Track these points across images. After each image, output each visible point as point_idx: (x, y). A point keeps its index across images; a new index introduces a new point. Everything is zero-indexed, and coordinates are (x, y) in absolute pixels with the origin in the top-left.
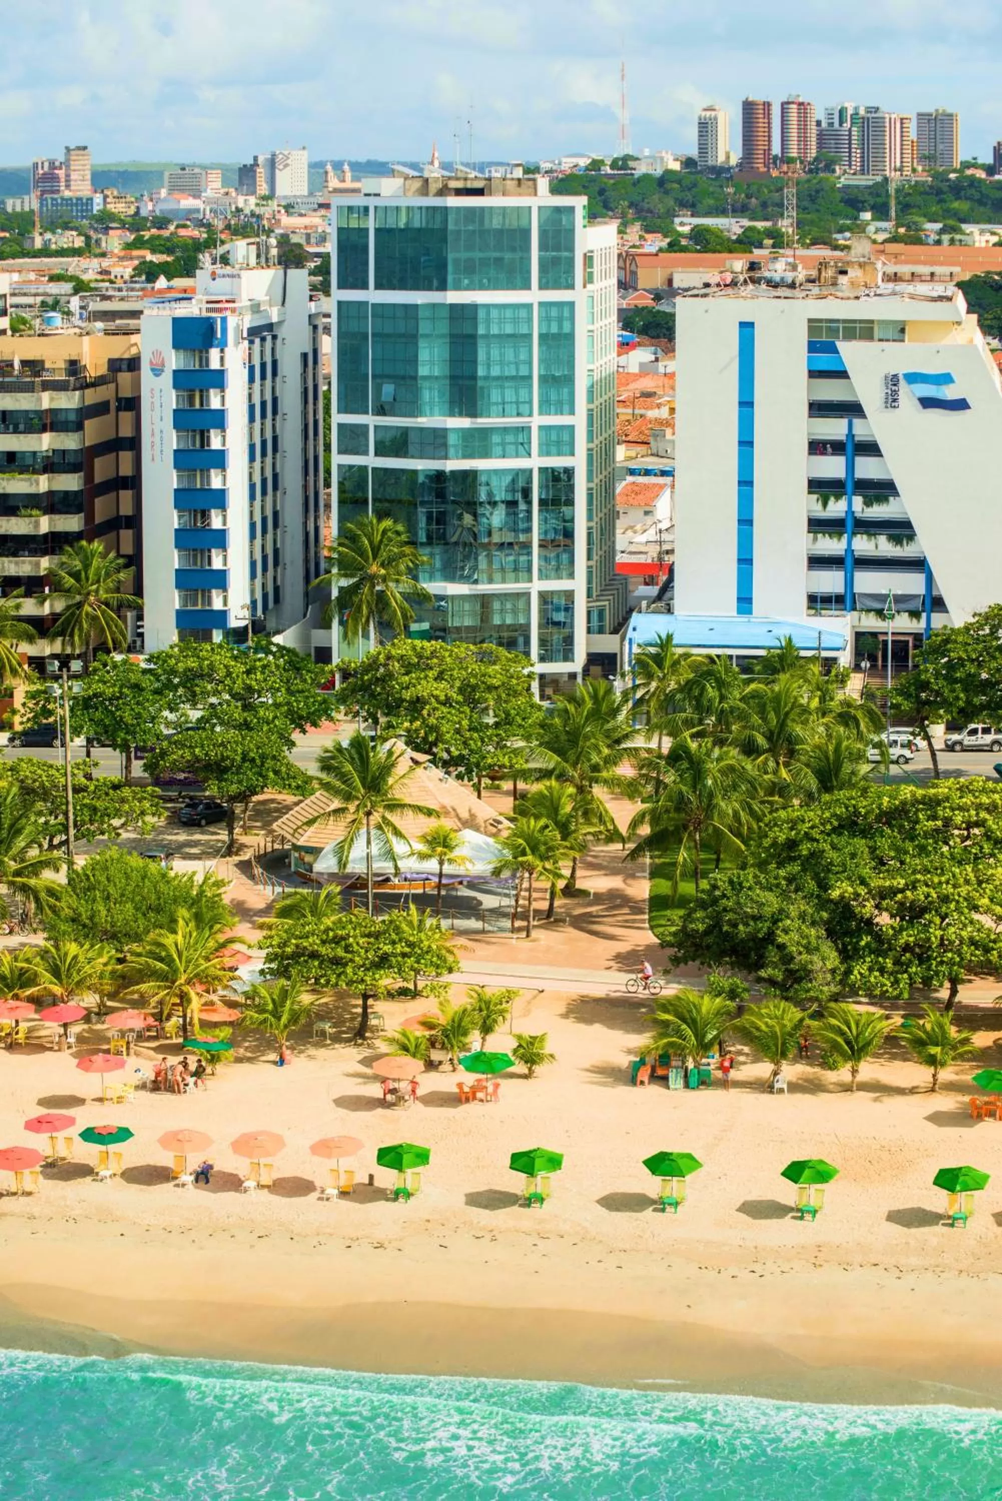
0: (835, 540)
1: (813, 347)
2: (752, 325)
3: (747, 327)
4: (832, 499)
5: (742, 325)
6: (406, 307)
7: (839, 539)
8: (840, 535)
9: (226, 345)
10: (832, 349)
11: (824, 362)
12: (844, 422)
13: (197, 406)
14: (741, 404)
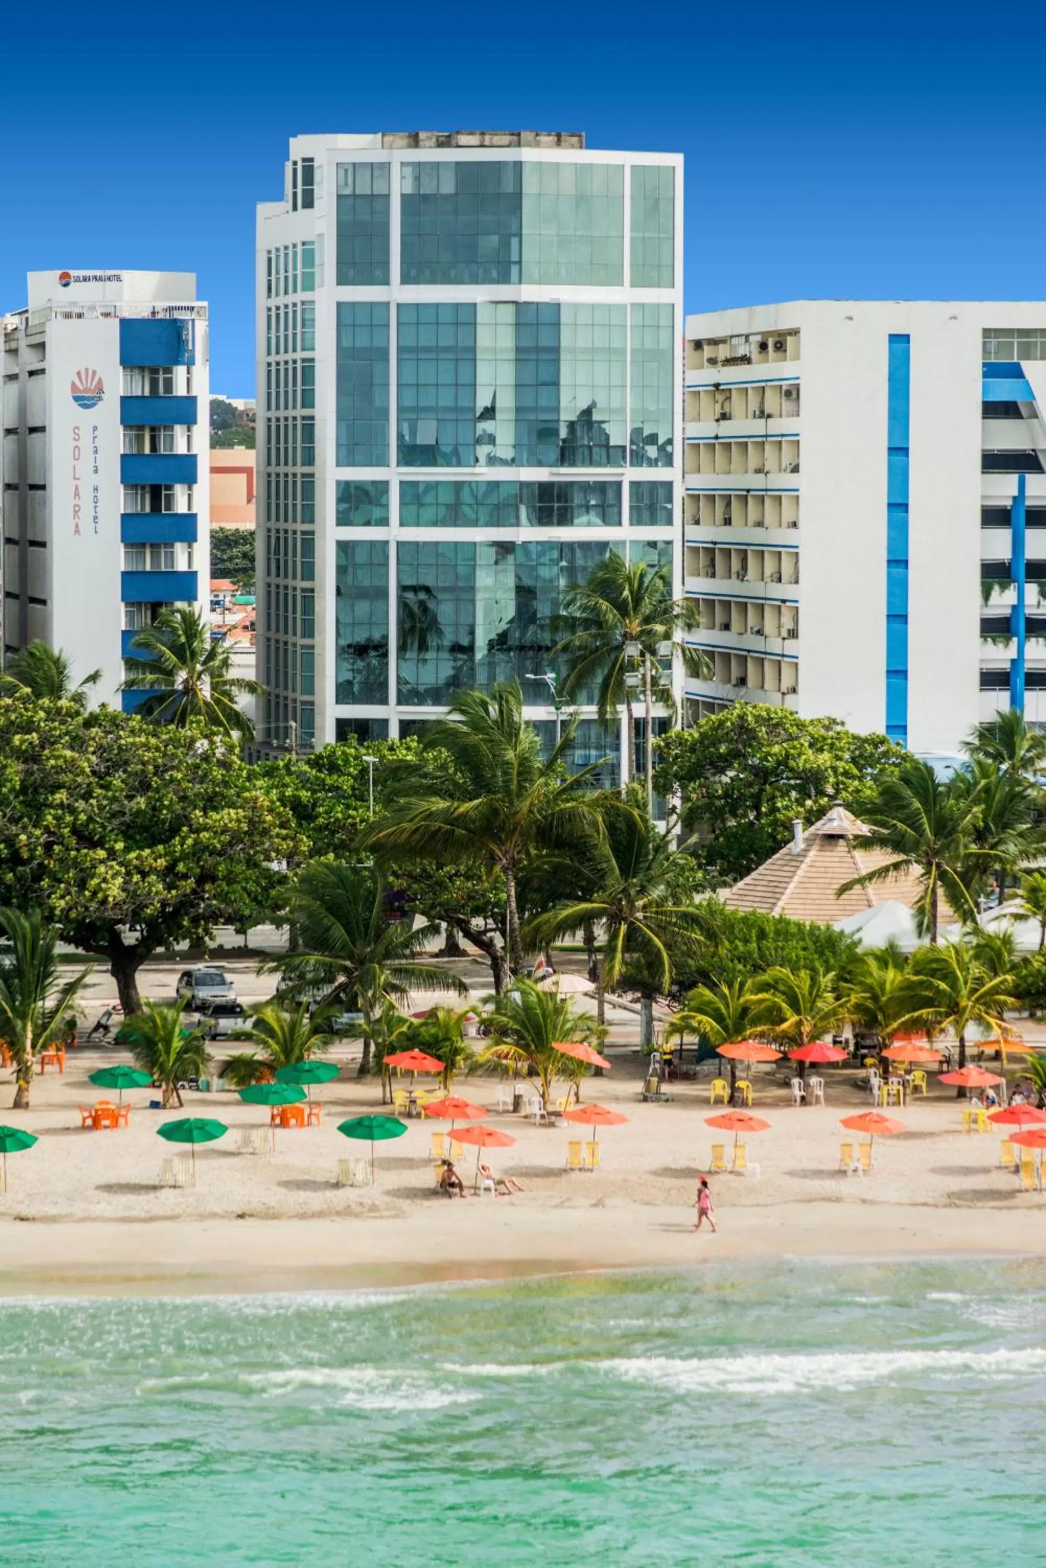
0: (1001, 646)
1: (991, 371)
2: (906, 338)
3: (900, 341)
4: (996, 588)
5: (894, 338)
6: (457, 307)
7: (1007, 645)
8: (1008, 640)
9: (194, 364)
10: (1016, 372)
11: (1004, 390)
12: (1014, 478)
13: (147, 450)
14: (892, 450)
